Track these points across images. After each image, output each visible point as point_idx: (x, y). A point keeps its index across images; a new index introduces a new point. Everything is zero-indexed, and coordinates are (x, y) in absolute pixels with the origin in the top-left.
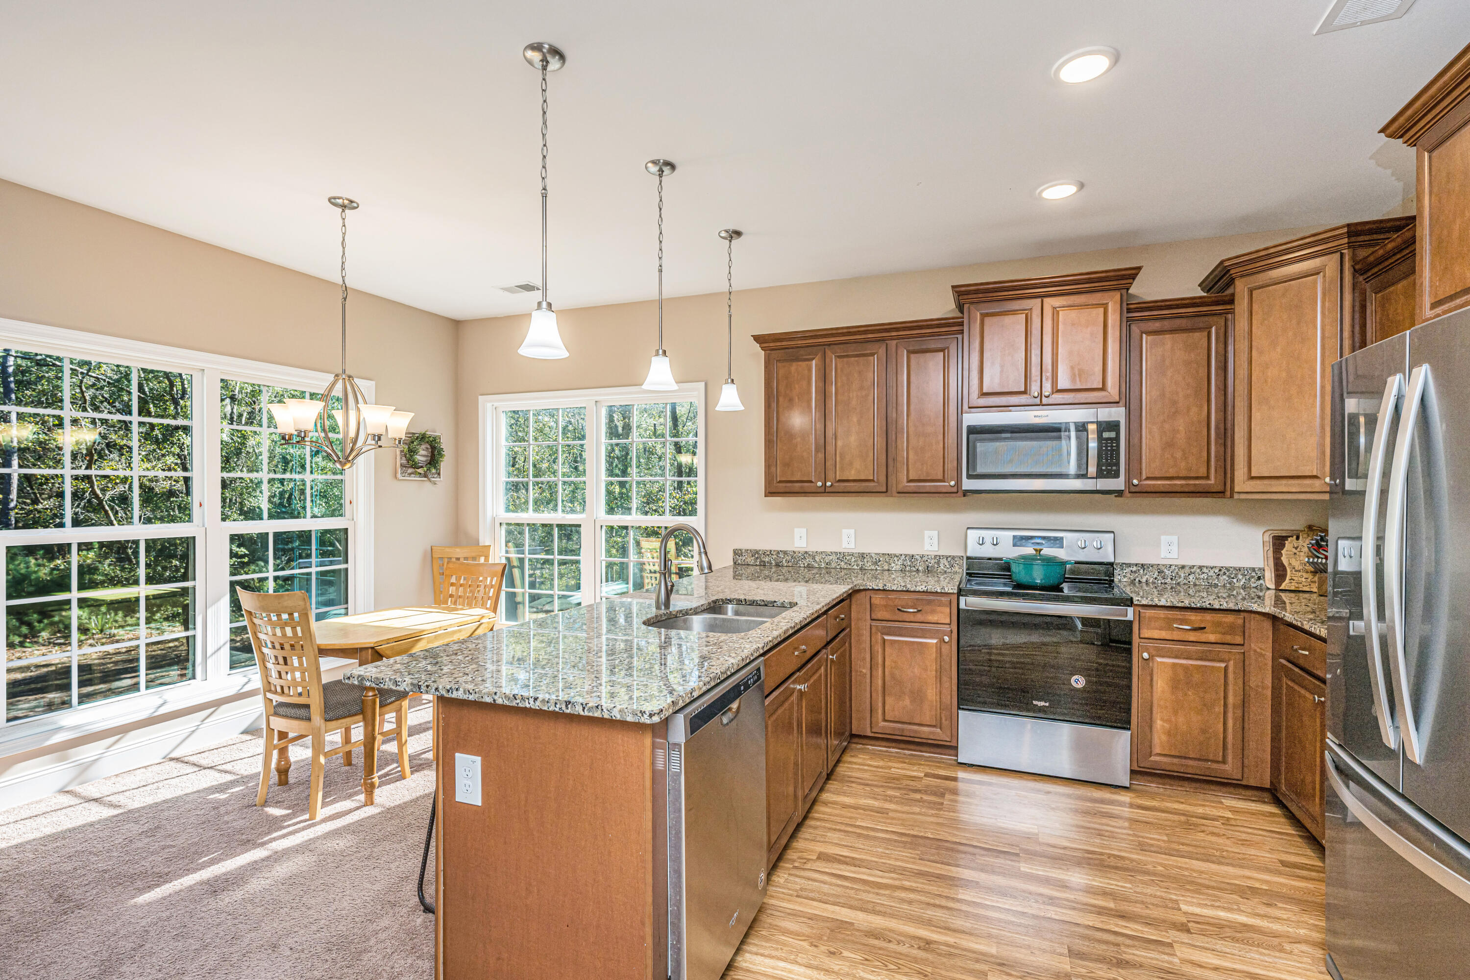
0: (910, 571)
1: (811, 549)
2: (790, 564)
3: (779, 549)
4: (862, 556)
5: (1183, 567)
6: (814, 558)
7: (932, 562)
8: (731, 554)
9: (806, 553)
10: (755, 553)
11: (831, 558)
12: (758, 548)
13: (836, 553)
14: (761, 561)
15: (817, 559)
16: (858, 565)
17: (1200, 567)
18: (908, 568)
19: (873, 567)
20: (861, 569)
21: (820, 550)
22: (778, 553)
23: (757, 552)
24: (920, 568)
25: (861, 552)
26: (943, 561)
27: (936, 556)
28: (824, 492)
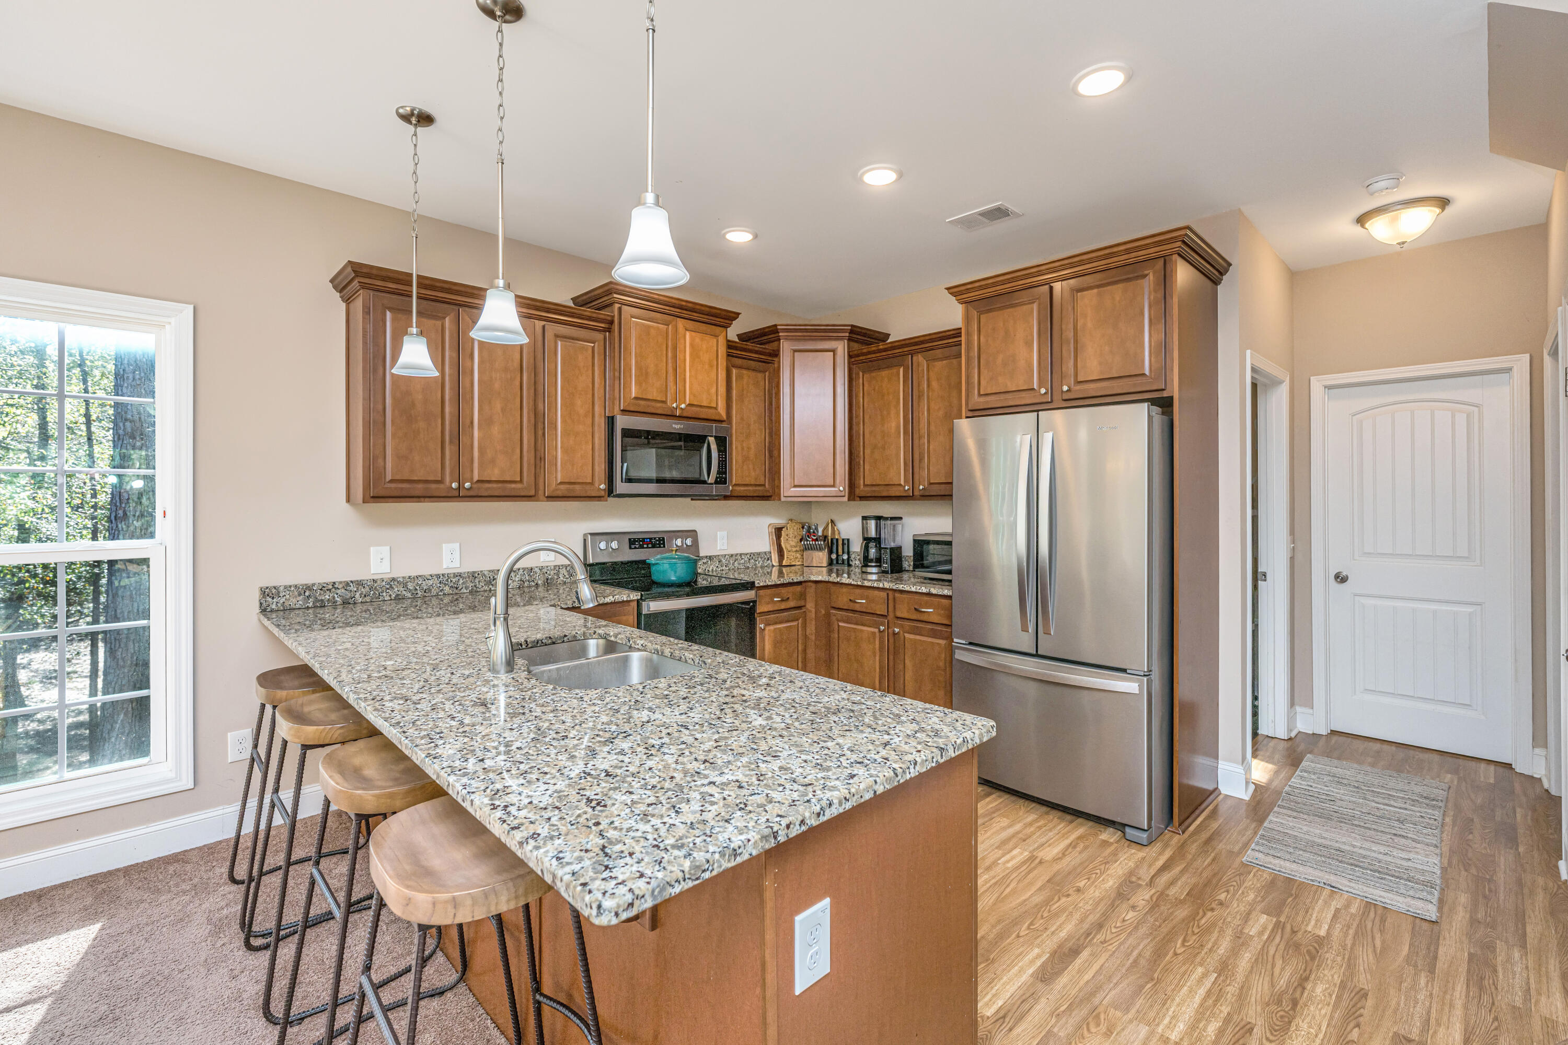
0: (530, 587)
1: (401, 572)
2: (368, 599)
3: (348, 579)
4: (473, 575)
5: (732, 556)
6: (405, 585)
7: (552, 573)
8: (257, 595)
9: (394, 579)
10: (306, 590)
11: (431, 582)
12: (309, 581)
13: (438, 576)
14: (316, 600)
15: (410, 586)
16: (466, 588)
17: (741, 555)
18: (526, 584)
19: (486, 588)
20: (471, 592)
21: (413, 574)
22: (347, 584)
23: (309, 588)
24: (540, 582)
25: (471, 570)
26: (563, 571)
27: (555, 566)
28: (458, 496)
